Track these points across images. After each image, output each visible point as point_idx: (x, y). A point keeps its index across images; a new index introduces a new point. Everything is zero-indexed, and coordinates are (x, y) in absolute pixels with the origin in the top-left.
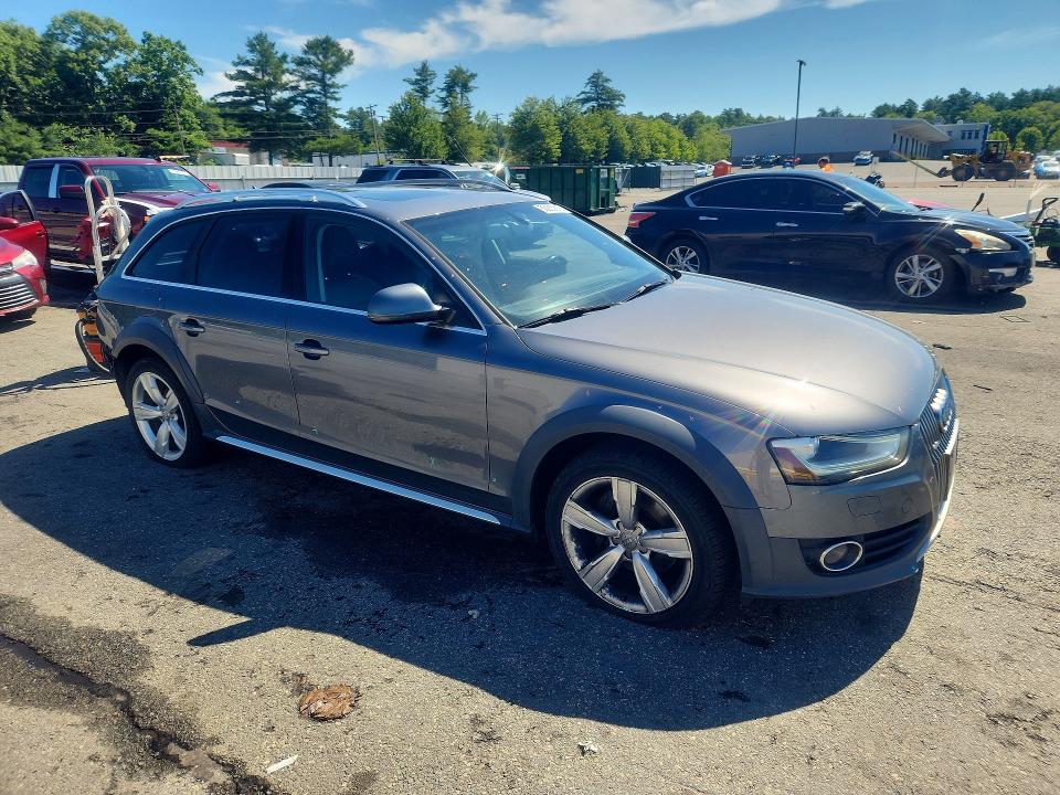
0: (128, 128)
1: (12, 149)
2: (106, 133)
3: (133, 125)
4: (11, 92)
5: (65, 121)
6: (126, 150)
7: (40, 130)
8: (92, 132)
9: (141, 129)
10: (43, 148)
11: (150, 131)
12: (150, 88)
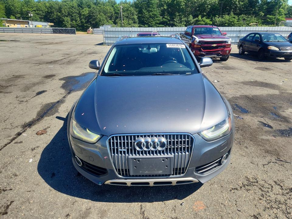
0: (262, 15)
1: (230, 22)
2: (255, 17)
3: (263, 14)
4: (235, 7)
5: (245, 14)
6: (259, 22)
7: (238, 16)
8: (251, 17)
9: (265, 15)
10: (237, 21)
11: (268, 16)
12: (272, 3)
